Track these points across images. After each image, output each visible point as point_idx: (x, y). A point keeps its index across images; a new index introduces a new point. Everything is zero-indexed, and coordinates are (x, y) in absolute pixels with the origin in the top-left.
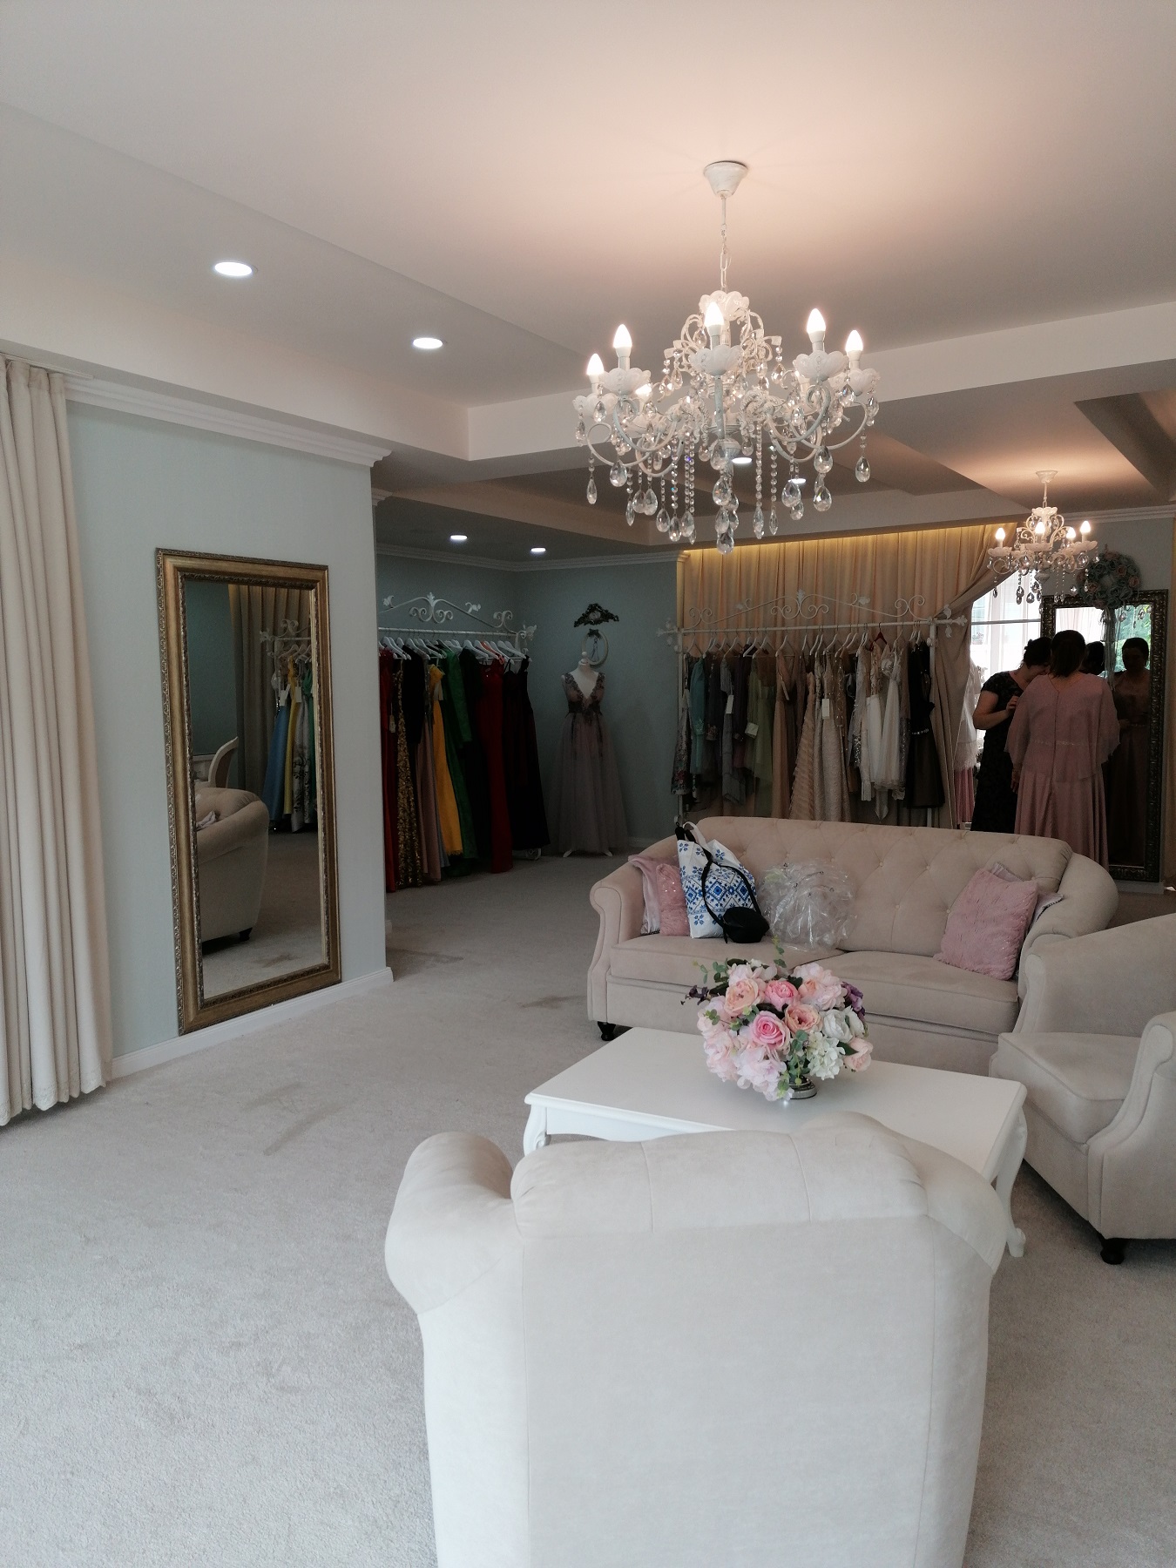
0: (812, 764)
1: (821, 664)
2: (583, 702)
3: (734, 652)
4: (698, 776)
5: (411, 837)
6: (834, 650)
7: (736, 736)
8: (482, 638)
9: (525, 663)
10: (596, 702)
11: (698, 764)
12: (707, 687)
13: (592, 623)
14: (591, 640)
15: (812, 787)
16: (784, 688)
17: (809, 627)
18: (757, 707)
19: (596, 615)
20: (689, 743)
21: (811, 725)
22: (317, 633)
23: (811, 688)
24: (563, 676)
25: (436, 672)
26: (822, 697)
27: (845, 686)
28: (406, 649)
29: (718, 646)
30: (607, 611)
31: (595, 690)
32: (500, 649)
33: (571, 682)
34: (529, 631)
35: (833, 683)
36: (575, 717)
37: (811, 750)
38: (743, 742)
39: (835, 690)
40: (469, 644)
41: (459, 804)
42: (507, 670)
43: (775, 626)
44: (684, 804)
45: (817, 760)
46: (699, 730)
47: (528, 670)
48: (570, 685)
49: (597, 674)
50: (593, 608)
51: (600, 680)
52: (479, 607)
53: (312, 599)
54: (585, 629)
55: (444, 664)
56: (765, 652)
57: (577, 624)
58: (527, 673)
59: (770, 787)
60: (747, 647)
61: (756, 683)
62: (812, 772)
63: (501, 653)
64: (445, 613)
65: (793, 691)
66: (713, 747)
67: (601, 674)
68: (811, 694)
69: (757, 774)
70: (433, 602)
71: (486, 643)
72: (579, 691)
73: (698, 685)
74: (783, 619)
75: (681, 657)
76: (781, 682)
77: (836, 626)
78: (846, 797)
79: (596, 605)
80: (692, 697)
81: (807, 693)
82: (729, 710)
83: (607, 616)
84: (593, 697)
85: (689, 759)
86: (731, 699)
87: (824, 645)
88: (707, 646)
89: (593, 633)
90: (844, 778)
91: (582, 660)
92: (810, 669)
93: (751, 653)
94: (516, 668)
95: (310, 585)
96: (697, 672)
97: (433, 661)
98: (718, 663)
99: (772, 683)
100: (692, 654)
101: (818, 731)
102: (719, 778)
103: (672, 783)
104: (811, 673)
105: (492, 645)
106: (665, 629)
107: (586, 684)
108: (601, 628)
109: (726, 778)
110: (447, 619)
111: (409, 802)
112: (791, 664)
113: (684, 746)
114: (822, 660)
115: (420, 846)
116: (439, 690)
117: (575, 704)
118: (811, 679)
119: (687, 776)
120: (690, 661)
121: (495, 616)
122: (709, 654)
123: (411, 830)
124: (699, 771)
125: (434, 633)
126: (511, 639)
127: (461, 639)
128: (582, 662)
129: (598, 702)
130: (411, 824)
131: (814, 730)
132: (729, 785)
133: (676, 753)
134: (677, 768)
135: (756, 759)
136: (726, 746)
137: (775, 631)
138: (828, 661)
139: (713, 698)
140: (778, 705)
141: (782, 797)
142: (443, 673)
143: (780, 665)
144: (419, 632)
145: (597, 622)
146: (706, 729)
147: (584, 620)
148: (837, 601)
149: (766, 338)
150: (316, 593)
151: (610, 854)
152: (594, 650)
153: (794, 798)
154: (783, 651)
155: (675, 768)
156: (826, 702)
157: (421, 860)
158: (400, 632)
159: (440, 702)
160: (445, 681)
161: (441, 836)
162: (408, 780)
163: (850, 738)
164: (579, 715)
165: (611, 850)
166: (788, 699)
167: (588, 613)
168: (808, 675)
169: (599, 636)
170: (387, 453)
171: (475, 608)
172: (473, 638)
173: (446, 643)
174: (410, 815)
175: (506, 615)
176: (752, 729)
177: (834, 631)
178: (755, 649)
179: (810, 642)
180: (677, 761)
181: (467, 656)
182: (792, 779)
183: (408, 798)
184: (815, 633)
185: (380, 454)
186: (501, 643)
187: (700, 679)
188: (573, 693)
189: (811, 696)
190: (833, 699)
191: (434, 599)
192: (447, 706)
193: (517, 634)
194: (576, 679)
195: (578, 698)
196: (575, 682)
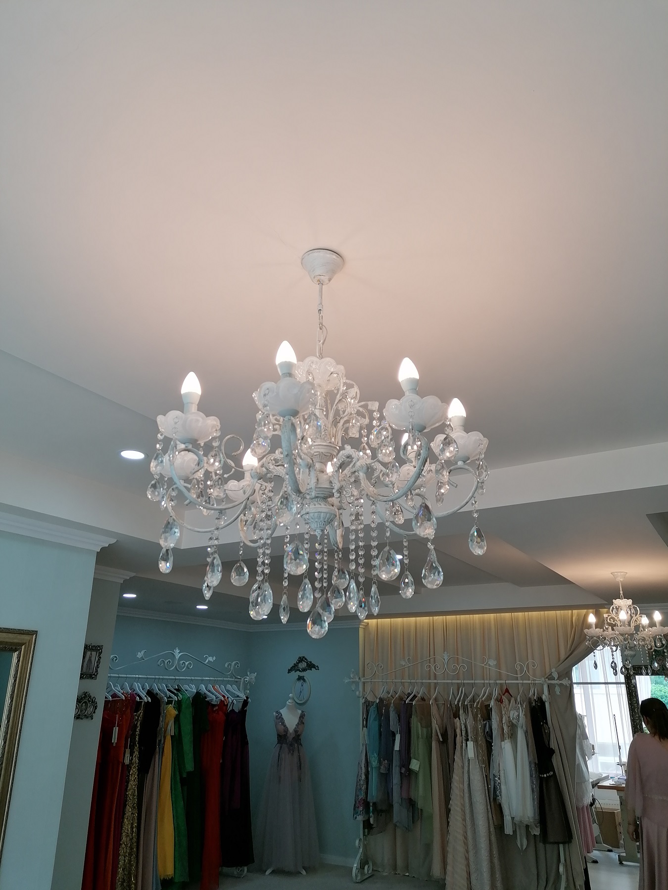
0: (463, 798)
1: (464, 711)
2: (288, 735)
3: (401, 699)
4: (374, 804)
5: (130, 861)
6: (473, 700)
7: (403, 770)
8: (214, 683)
9: (245, 703)
10: (297, 738)
11: (374, 794)
12: (380, 726)
13: (300, 671)
14: (299, 683)
15: (464, 820)
16: (438, 731)
17: (453, 681)
18: (418, 746)
19: (303, 665)
20: (367, 774)
21: (460, 764)
23: (458, 731)
25: (172, 711)
26: (467, 740)
27: (484, 732)
28: (150, 693)
29: (388, 693)
30: (311, 662)
31: (298, 725)
32: (228, 691)
33: (280, 718)
34: (251, 677)
35: (475, 729)
36: (281, 747)
37: (461, 786)
38: (408, 775)
39: (477, 734)
40: (203, 688)
41: (176, 828)
42: (231, 709)
43: (430, 679)
44: (364, 828)
45: (467, 795)
46: (374, 763)
47: (247, 708)
48: (279, 720)
49: (300, 712)
50: (301, 659)
51: (302, 716)
52: (214, 658)
54: (295, 675)
55: (179, 705)
56: (423, 699)
57: (290, 671)
58: (246, 710)
59: (431, 817)
60: (409, 694)
61: (416, 724)
62: (463, 805)
63: (227, 695)
64: (187, 663)
65: (445, 734)
66: (385, 778)
67: (303, 712)
68: (458, 736)
69: (420, 805)
70: (177, 654)
71: (217, 687)
72: (285, 726)
73: (374, 724)
74: (435, 674)
75: (362, 701)
76: (435, 725)
77: (473, 682)
78: (492, 829)
79: (304, 657)
80: (369, 732)
81: (455, 736)
82: (397, 747)
83: (311, 666)
84: (296, 731)
85: (367, 788)
86: (398, 737)
87: (466, 696)
88: (381, 693)
89: (300, 678)
90: (490, 813)
91: (289, 701)
92: (456, 715)
93: (412, 700)
94: (237, 708)
95: (14, 647)
96: (372, 709)
97: (169, 702)
98: (388, 707)
99: (429, 725)
100: (370, 699)
101: (466, 769)
102: (391, 806)
103: (354, 809)
104: (457, 719)
105: (222, 689)
106: (350, 678)
107: (291, 721)
108: (307, 674)
109: (396, 807)
110: (188, 668)
111: (132, 828)
112: (442, 710)
113: (363, 777)
114: (465, 708)
115: (137, 867)
116: (171, 729)
117: (282, 737)
118: (458, 724)
119: (366, 804)
120: (368, 704)
121: (226, 665)
122: (381, 700)
123: (130, 854)
124: (375, 801)
125: (176, 679)
126: (237, 683)
127: (197, 683)
128: (289, 702)
129: (299, 735)
130: (131, 849)
131: (463, 768)
132: (399, 813)
133: (357, 782)
134: (358, 796)
135: (419, 792)
136: (396, 779)
137: (430, 683)
138: (469, 709)
139: (385, 737)
140: (434, 744)
141: (441, 830)
142: (176, 713)
143: (434, 710)
144: (163, 679)
145: (304, 670)
146: (380, 762)
147: (294, 668)
148: (473, 662)
150: (19, 657)
151: (304, 872)
152: (301, 692)
153: (451, 829)
154: (436, 700)
155: (357, 796)
156: (470, 744)
157: (136, 884)
158: (147, 678)
159: (172, 736)
160: (177, 719)
161: (157, 858)
162: (134, 807)
163: (491, 777)
164: (284, 746)
165: (304, 868)
166: (441, 740)
167: (298, 663)
168: (455, 720)
169: (304, 680)
170: (113, 541)
171: (210, 659)
172: (206, 683)
173: (185, 687)
174: (131, 839)
175: (235, 665)
176: (415, 765)
177: (473, 685)
178: (415, 696)
179: (456, 694)
180: (358, 789)
181: (199, 699)
182: (448, 811)
183: (132, 824)
184: (459, 685)
185: (106, 542)
186: (229, 687)
187: (375, 720)
188: (281, 728)
189: (458, 738)
190: (476, 741)
191: (179, 653)
192: (177, 740)
193: (242, 679)
194: (284, 716)
195: (285, 731)
196: (283, 719)
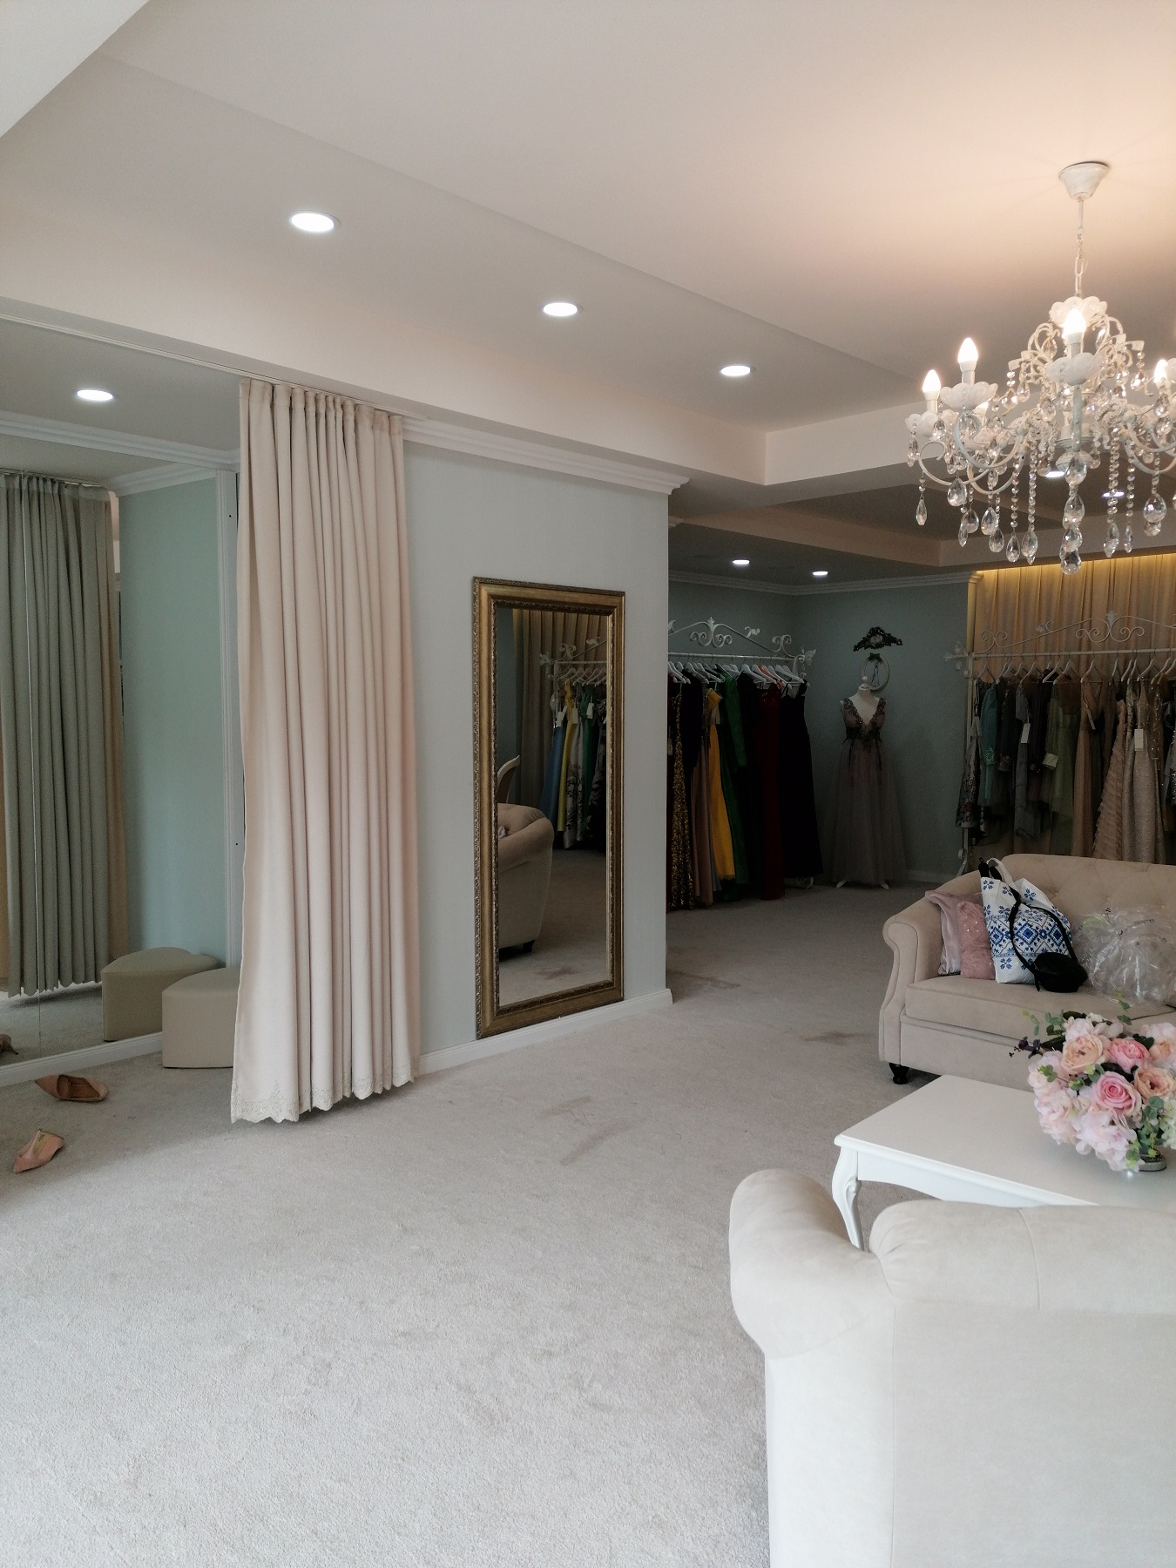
0: (1121, 799)
1: (1134, 691)
2: (863, 728)
3: (1032, 678)
4: (987, 809)
5: (684, 859)
6: (1149, 676)
7: (1032, 767)
8: (760, 662)
9: (803, 687)
10: (876, 728)
11: (987, 794)
12: (999, 714)
13: (872, 647)
14: (872, 664)
15: (1120, 824)
16: (1090, 716)
17: (1120, 652)
18: (1058, 737)
19: (878, 639)
20: (977, 773)
21: (1120, 758)
22: (613, 657)
23: (1121, 717)
24: (842, 702)
25: (714, 696)
26: (1134, 727)
27: (1163, 716)
28: (685, 673)
29: (1013, 671)
30: (889, 635)
31: (876, 715)
32: (777, 673)
33: (850, 708)
34: (807, 656)
35: (1149, 714)
36: (852, 743)
37: (1119, 785)
38: (1039, 773)
39: (1151, 720)
40: (747, 668)
41: (733, 828)
42: (784, 695)
43: (1080, 650)
44: (970, 837)
45: (1126, 796)
46: (989, 759)
47: (806, 695)
48: (849, 710)
49: (878, 699)
50: (875, 631)
51: (881, 705)
52: (759, 631)
53: (609, 624)
54: (867, 652)
55: (722, 688)
56: (1067, 677)
57: (856, 648)
58: (804, 697)
59: (1070, 822)
60: (1047, 672)
61: (1056, 711)
62: (1120, 808)
63: (779, 678)
64: (725, 637)
65: (1100, 719)
66: (1005, 778)
67: (882, 699)
68: (1121, 723)
69: (1055, 807)
70: (713, 625)
71: (764, 667)
72: (858, 717)
73: (990, 713)
74: (1089, 641)
75: (972, 683)
76: (1086, 710)
77: (1153, 650)
78: (1160, 836)
79: (879, 628)
80: (982, 725)
81: (1117, 722)
82: (1024, 739)
83: (889, 640)
84: (873, 723)
85: (977, 790)
86: (1026, 728)
87: (1139, 670)
88: (1000, 672)
89: (873, 657)
90: (1159, 817)
91: (863, 685)
92: (1121, 695)
93: (1052, 678)
94: (793, 693)
95: (608, 611)
96: (988, 693)
97: (712, 685)
98: (1013, 689)
99: (1075, 710)
100: (984, 680)
101: (1129, 763)
102: (1011, 810)
103: (958, 815)
104: (1122, 701)
105: (770, 669)
106: (954, 653)
107: (866, 710)
108: (883, 652)
109: (1019, 812)
110: (726, 643)
111: (683, 825)
112: (1098, 691)
113: (972, 776)
114: (1136, 687)
115: (693, 865)
116: (716, 714)
117: (854, 730)
118: (1122, 708)
119: (975, 808)
120: (982, 687)
121: (774, 640)
122: (1002, 679)
123: (684, 852)
124: (988, 804)
125: (713, 657)
126: (788, 664)
127: (740, 663)
128: (862, 687)
129: (878, 728)
130: (685, 847)
131: (1124, 762)
132: (1022, 817)
133: (963, 783)
134: (964, 799)
135: (1056, 792)
136: (1020, 778)
137: (1079, 656)
138: (1143, 688)
139: (1006, 727)
140: (1082, 734)
141: (1084, 833)
142: (720, 697)
143: (1086, 692)
144: (698, 657)
145: (879, 646)
146: (998, 759)
147: (864, 643)
148: (1154, 623)
149: (1127, 343)
150: (613, 621)
151: (886, 887)
152: (874, 675)
153: (1099, 836)
154: (1089, 677)
155: (961, 799)
156: (1139, 733)
157: (693, 883)
158: (680, 656)
159: (717, 726)
160: (722, 705)
161: (714, 860)
162: (683, 803)
163: (1167, 772)
164: (857, 741)
165: (887, 882)
166: (1094, 728)
167: (869, 637)
168: (1118, 703)
169: (880, 660)
170: (685, 480)
171: (754, 632)
172: (750, 662)
173: (725, 667)
174: (683, 837)
175: (785, 639)
176: (1051, 760)
177: (1149, 656)
178: (1056, 675)
179: (1121, 668)
180: (963, 791)
181: (745, 679)
182: (1096, 815)
183: (683, 821)
184: (1126, 658)
185: (678, 481)
186: (779, 667)
187: (992, 706)
188: (852, 719)
189: (1121, 726)
190: (1148, 728)
191: (714, 624)
192: (724, 730)
193: (796, 658)
194: (855, 705)
195: (858, 723)
196: (854, 708)
